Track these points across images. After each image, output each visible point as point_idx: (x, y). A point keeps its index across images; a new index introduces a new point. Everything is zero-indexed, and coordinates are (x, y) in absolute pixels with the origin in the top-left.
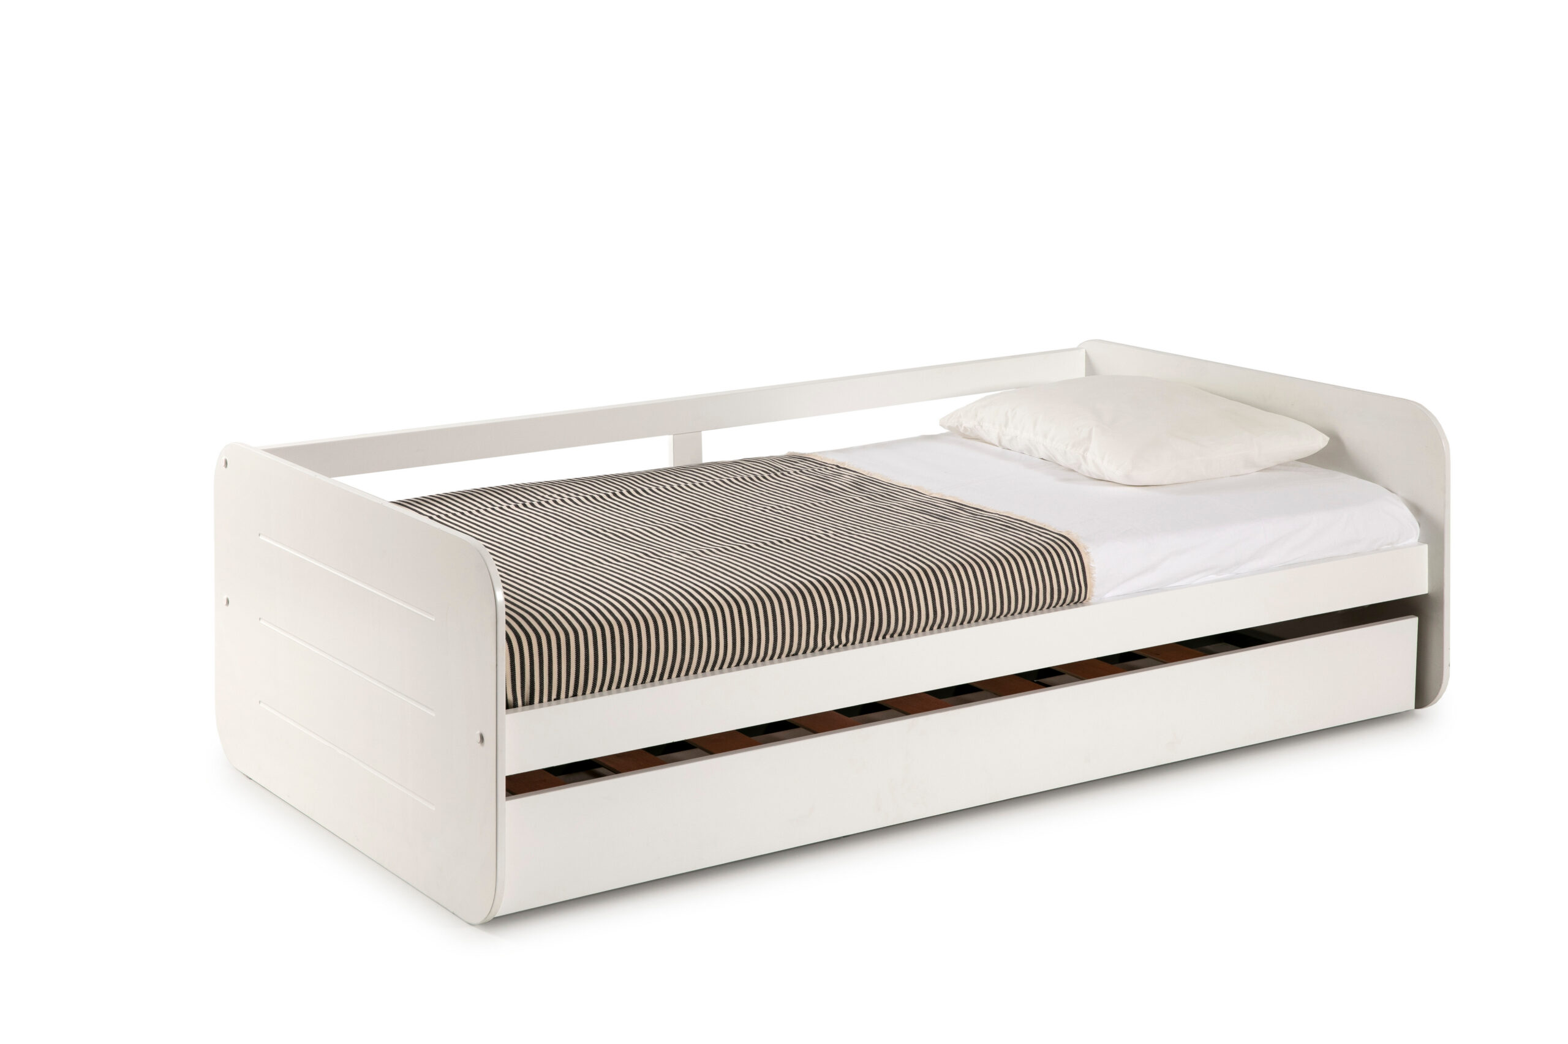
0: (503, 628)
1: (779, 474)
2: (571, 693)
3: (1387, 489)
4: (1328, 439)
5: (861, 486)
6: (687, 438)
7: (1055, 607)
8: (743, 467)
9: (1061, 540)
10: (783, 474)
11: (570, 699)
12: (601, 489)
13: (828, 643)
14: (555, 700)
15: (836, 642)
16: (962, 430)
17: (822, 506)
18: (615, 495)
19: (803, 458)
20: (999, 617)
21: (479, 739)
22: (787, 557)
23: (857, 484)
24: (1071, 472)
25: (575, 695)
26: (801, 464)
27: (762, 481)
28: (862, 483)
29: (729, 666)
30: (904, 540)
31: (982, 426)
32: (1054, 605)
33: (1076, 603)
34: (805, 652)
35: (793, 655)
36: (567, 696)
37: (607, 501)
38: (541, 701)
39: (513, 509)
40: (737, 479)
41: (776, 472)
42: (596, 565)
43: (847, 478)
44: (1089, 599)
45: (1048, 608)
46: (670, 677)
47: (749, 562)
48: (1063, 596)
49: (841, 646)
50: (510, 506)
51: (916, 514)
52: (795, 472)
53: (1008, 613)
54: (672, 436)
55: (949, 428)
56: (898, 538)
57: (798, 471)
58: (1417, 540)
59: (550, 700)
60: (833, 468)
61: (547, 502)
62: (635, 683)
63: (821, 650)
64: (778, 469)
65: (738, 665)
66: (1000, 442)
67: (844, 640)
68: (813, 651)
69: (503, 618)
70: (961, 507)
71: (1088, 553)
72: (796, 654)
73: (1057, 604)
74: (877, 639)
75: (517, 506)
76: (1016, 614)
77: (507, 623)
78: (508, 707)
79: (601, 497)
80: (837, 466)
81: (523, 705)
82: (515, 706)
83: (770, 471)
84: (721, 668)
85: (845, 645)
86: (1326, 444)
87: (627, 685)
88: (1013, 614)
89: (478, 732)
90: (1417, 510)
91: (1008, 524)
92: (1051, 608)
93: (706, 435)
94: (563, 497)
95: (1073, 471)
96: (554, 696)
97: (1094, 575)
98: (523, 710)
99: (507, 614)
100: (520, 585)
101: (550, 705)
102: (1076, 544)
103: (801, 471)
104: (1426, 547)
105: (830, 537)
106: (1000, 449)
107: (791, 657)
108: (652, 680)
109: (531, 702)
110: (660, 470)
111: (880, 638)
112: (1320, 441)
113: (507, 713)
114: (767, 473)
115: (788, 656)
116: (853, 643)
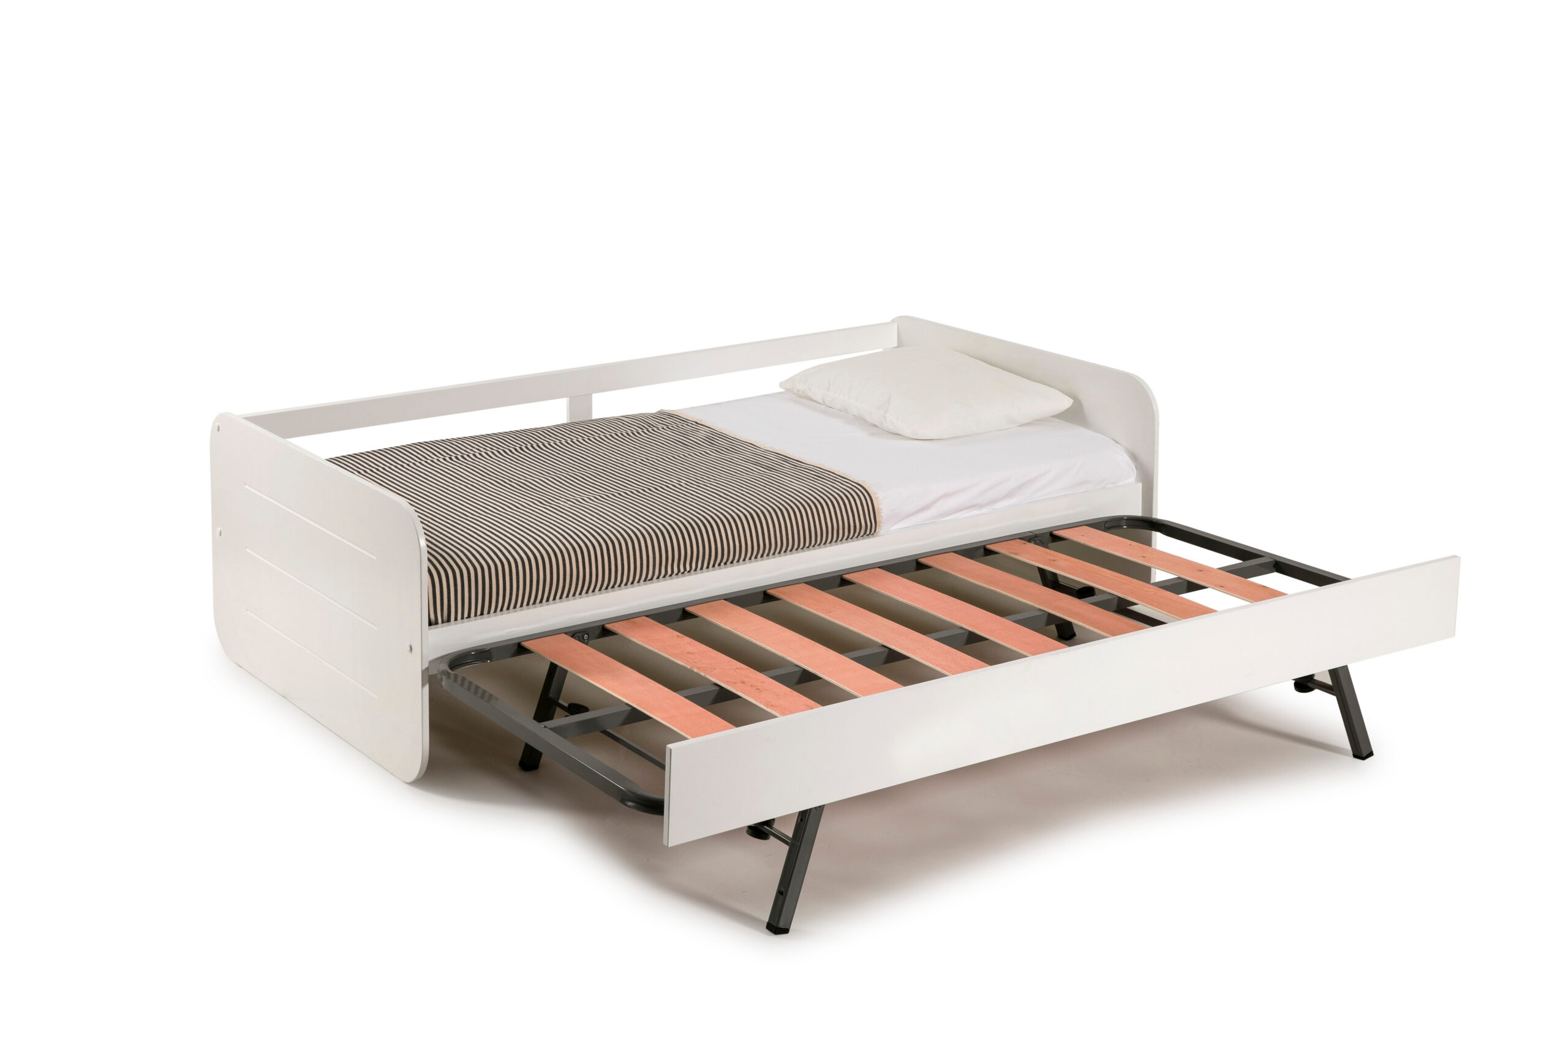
0: (426, 564)
1: (650, 429)
2: (479, 612)
3: (1114, 440)
4: (1072, 401)
5: (712, 440)
6: (581, 401)
7: (852, 538)
8: (623, 424)
9: (857, 488)
10: (653, 430)
11: (478, 617)
12: (511, 444)
13: (676, 570)
14: (466, 618)
15: (682, 570)
16: (796, 391)
17: (679, 458)
18: (521, 449)
19: (671, 415)
20: (808, 547)
21: (409, 649)
22: (647, 503)
23: (709, 439)
24: (875, 428)
25: (482, 614)
26: (669, 420)
27: (636, 436)
28: (715, 439)
29: (600, 590)
30: (738, 489)
31: (810, 390)
32: (851, 536)
33: (868, 535)
34: (658, 578)
35: (649, 580)
36: (476, 615)
37: (515, 454)
38: (456, 619)
39: (441, 462)
40: (617, 435)
41: (648, 427)
42: (501, 512)
43: (702, 434)
44: (878, 532)
45: (846, 539)
46: (554, 599)
47: (618, 508)
48: (858, 531)
49: (686, 572)
50: (440, 459)
51: (751, 466)
52: (663, 428)
53: (815, 544)
54: (568, 398)
55: (786, 389)
56: (734, 487)
57: (665, 427)
58: (1134, 480)
59: (462, 618)
60: (692, 424)
61: (468, 456)
62: (528, 604)
63: (671, 575)
64: (650, 425)
65: (607, 588)
66: (824, 402)
67: (688, 568)
68: (664, 577)
69: (426, 556)
70: (786, 459)
71: (878, 498)
72: (652, 579)
73: (853, 536)
74: (714, 566)
75: (445, 459)
76: (822, 544)
77: (429, 560)
78: (430, 624)
79: (511, 451)
80: (696, 423)
81: (443, 622)
82: (437, 623)
83: (644, 427)
84: (593, 591)
85: (689, 572)
86: (1071, 405)
87: (521, 606)
88: (819, 545)
89: (408, 644)
90: (1134, 457)
91: (820, 474)
92: (849, 539)
93: (596, 397)
94: (481, 451)
95: (876, 426)
96: (466, 615)
97: (882, 514)
98: (442, 627)
99: (429, 552)
100: (442, 529)
101: (463, 623)
102: (868, 491)
103: (668, 428)
104: (1141, 484)
105: (682, 486)
106: (823, 407)
107: (647, 582)
108: (541, 602)
109: (449, 620)
110: (558, 425)
111: (716, 565)
112: (1066, 403)
113: (429, 629)
114: (641, 428)
115: (645, 580)
116: (695, 570)
